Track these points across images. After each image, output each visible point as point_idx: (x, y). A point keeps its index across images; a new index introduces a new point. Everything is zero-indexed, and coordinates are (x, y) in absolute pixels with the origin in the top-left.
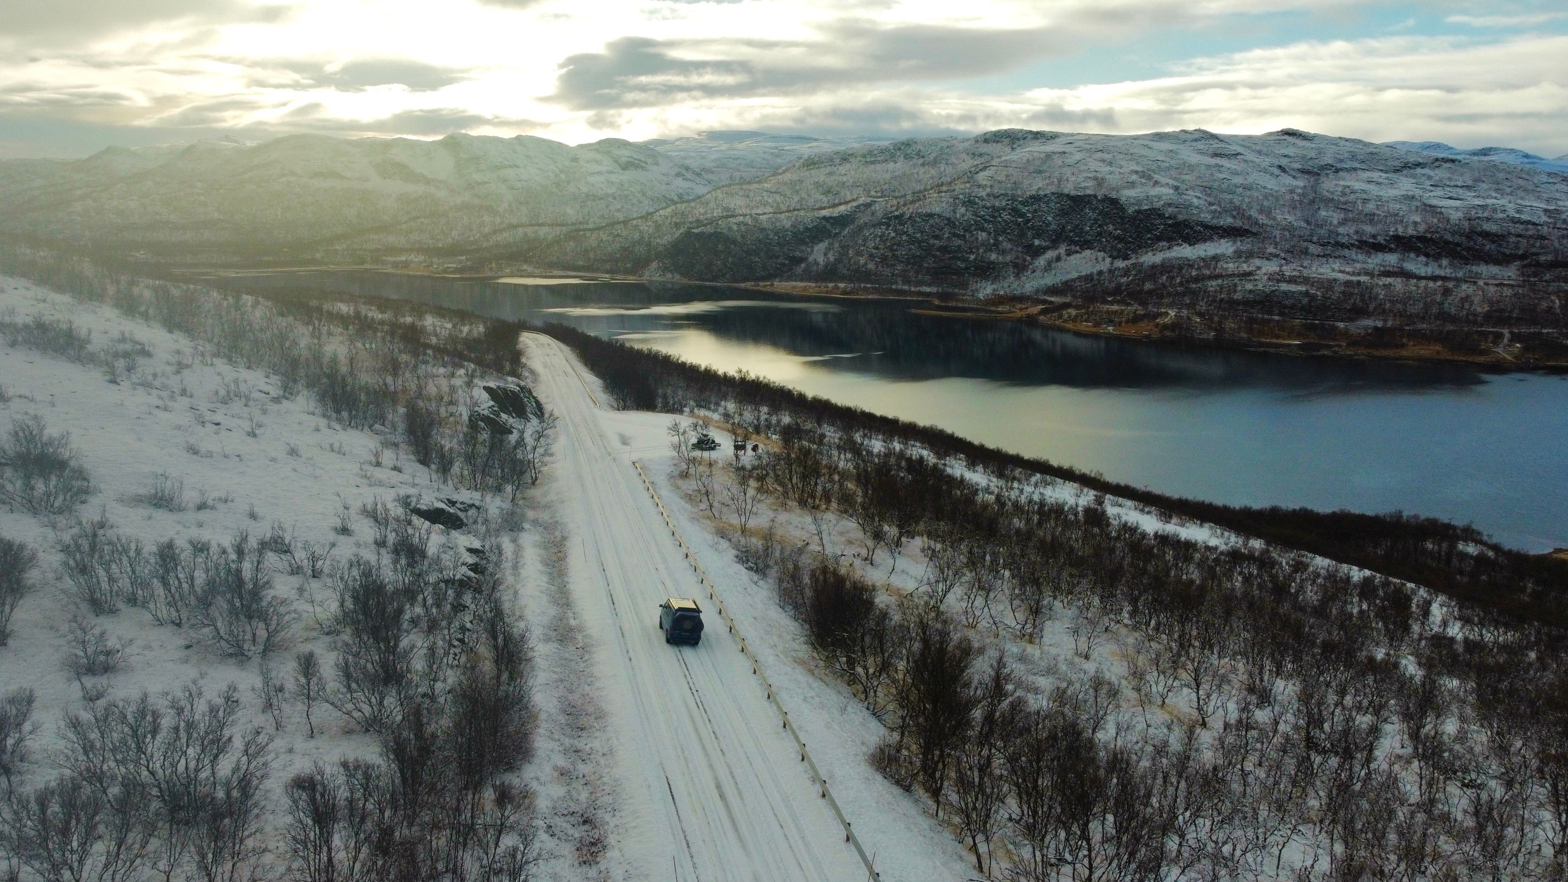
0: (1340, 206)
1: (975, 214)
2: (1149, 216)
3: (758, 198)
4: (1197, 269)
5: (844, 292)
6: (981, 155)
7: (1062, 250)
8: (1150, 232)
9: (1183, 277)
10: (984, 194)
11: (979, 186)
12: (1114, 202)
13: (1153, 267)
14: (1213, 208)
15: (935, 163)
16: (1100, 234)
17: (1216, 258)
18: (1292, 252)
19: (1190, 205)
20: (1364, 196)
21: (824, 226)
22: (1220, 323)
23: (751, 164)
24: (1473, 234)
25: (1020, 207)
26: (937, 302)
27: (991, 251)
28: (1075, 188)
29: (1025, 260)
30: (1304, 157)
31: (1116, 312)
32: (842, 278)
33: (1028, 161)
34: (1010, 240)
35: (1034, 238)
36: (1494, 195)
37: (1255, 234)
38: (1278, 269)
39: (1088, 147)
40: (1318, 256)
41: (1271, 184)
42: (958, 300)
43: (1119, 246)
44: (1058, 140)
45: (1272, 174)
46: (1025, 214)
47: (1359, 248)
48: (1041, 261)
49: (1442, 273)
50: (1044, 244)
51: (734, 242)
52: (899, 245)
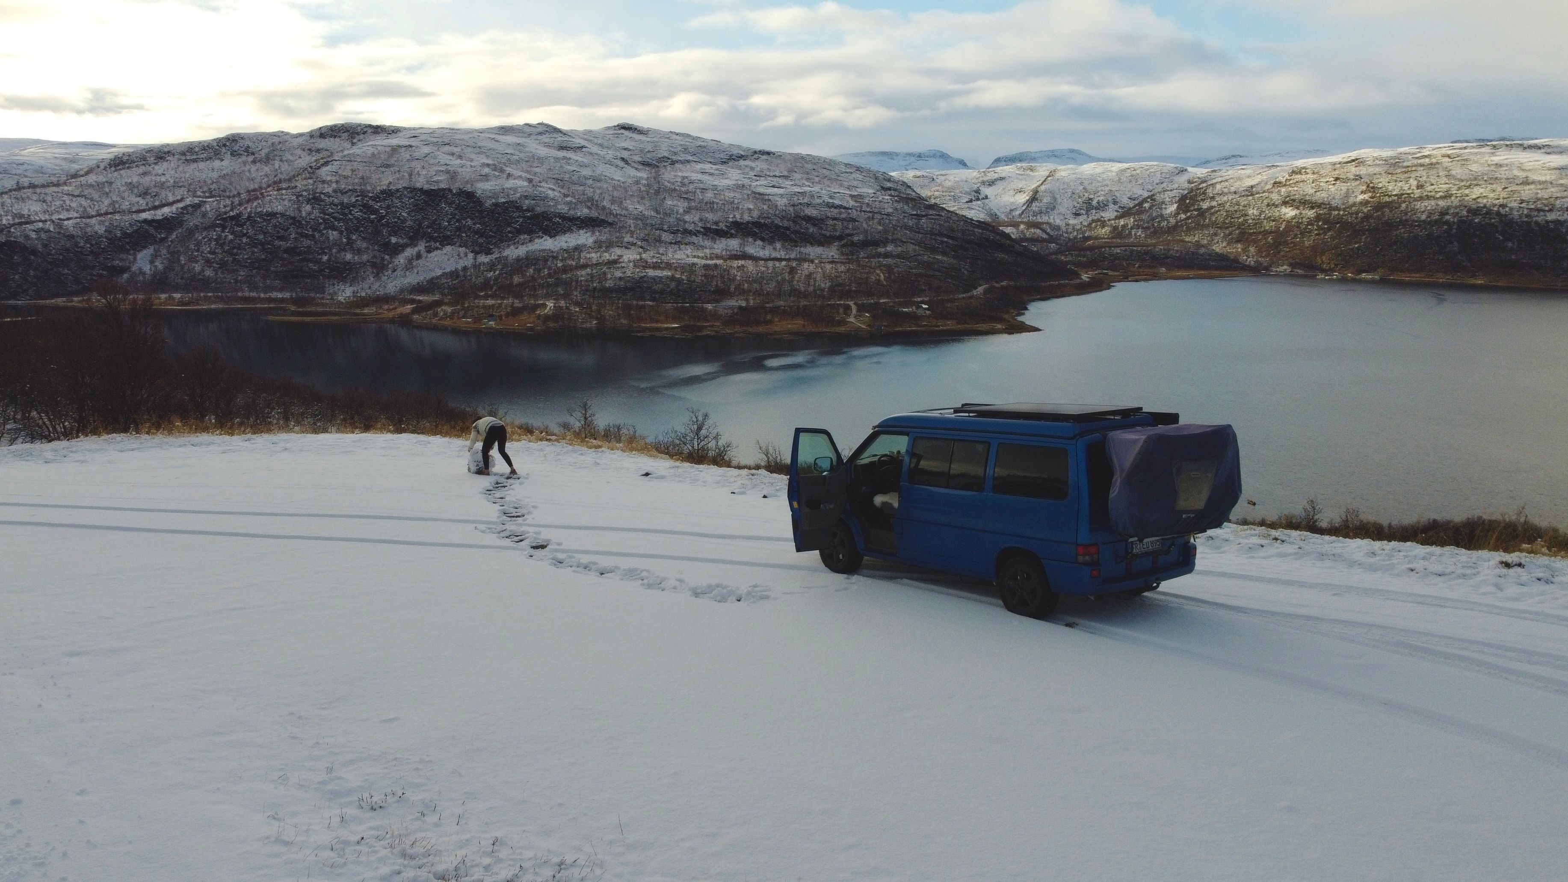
0: (684, 196)
1: (323, 212)
2: (507, 208)
3: (58, 203)
4: (562, 260)
5: (182, 303)
6: (318, 151)
7: (421, 246)
8: (509, 225)
9: (550, 268)
10: (330, 190)
11: (323, 182)
12: (470, 195)
13: (518, 259)
14: (568, 199)
15: (267, 159)
16: (458, 229)
17: (578, 249)
18: (647, 240)
19: (546, 197)
20: (702, 186)
21: (147, 232)
22: (599, 311)
23: (40, 171)
24: (798, 218)
25: (371, 203)
26: (293, 308)
27: (345, 250)
28: (428, 182)
29: (383, 259)
30: (642, 151)
31: (493, 305)
32: (177, 288)
33: (373, 154)
34: (364, 238)
35: (390, 235)
36: (807, 183)
37: (611, 224)
38: (638, 257)
39: (435, 140)
40: (671, 243)
41: (618, 176)
42: (318, 305)
43: (481, 240)
44: (401, 134)
45: (617, 166)
46: (377, 210)
47: (705, 234)
48: (401, 259)
49: (777, 255)
50: (401, 241)
51: (34, 252)
52: (239, 248)
